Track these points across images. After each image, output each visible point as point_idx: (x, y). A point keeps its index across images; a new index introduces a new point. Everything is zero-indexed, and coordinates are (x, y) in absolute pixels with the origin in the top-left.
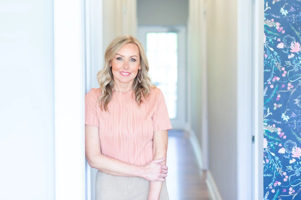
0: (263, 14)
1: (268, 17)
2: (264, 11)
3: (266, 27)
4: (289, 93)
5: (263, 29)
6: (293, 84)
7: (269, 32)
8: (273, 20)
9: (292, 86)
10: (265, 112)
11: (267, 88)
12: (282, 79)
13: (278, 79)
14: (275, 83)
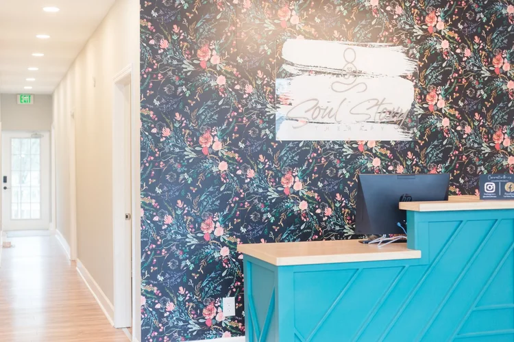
0: (139, 104)
1: (143, 107)
2: (139, 101)
3: (142, 114)
4: (161, 170)
5: (139, 116)
6: (164, 162)
7: (144, 119)
8: (147, 109)
9: (164, 165)
10: (142, 186)
11: (143, 166)
12: (155, 158)
13: (152, 158)
14: (150, 162)
